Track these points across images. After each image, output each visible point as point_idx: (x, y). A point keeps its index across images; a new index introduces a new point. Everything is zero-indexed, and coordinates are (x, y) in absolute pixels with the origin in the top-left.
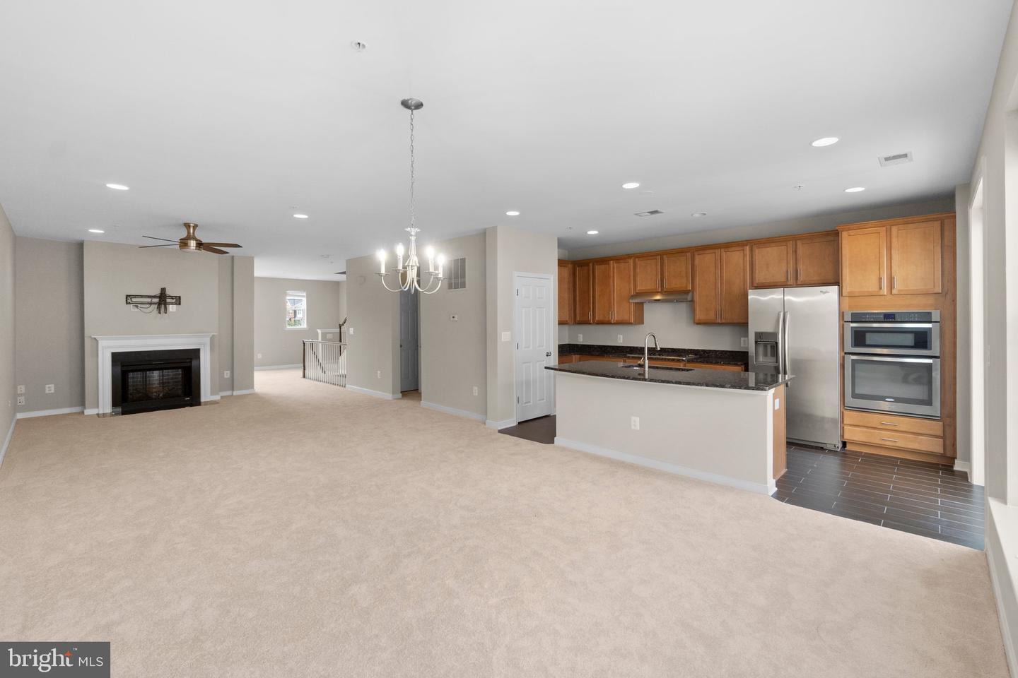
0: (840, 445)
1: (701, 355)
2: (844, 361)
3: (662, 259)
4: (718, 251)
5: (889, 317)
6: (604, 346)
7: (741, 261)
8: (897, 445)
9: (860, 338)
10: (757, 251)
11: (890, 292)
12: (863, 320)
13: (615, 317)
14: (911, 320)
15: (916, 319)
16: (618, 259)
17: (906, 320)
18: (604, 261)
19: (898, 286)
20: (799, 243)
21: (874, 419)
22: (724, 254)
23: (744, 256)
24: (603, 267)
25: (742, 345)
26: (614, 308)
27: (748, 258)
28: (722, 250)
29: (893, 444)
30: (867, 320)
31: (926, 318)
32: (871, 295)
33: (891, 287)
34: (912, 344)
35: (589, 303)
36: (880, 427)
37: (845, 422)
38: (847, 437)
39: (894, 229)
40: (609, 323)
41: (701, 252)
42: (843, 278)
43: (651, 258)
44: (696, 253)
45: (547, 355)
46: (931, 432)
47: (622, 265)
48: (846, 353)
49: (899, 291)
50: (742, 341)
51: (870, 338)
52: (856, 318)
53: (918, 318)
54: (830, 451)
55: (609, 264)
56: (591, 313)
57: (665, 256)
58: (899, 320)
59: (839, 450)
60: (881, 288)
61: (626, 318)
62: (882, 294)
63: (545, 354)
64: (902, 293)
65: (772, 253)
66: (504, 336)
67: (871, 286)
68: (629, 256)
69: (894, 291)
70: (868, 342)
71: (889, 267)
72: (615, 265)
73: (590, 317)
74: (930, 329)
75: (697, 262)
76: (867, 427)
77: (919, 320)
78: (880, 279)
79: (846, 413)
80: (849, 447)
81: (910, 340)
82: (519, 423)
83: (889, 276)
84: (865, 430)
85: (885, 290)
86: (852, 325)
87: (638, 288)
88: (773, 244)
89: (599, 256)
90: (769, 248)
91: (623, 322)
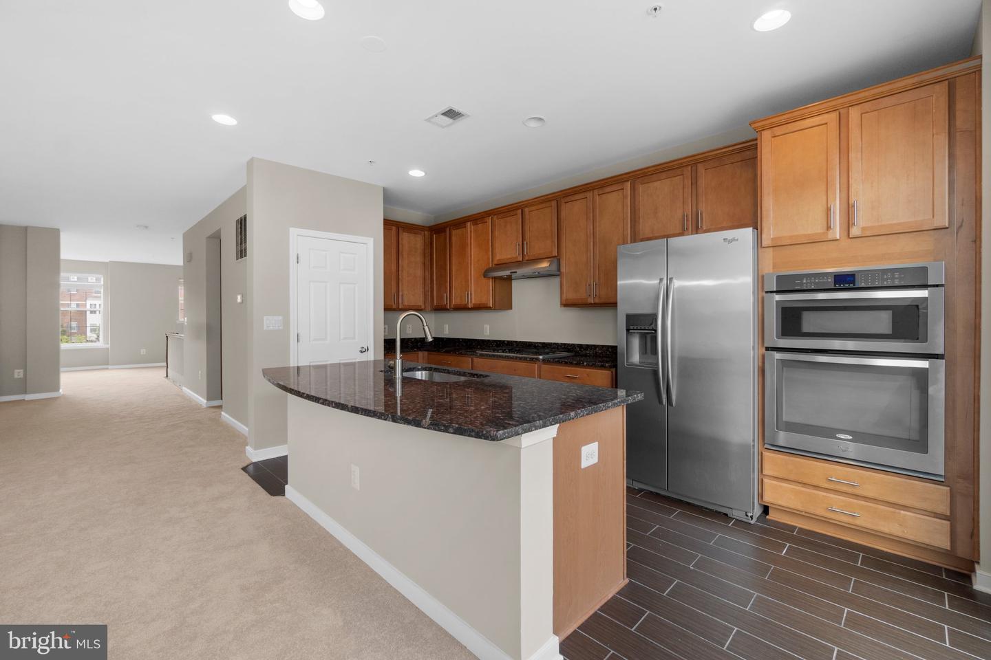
0: (757, 511)
1: (576, 352)
2: (763, 363)
3: (522, 212)
4: (589, 195)
5: (844, 281)
6: (470, 340)
7: (620, 206)
8: (858, 522)
9: (791, 321)
10: (641, 188)
11: (846, 234)
12: (797, 288)
13: (473, 300)
14: (885, 284)
15: (897, 283)
17: (877, 284)
18: (459, 223)
19: (862, 221)
20: (701, 168)
21: (817, 470)
22: (597, 198)
23: (625, 197)
24: (459, 232)
26: (471, 287)
27: (629, 200)
28: (596, 192)
29: (850, 520)
30: (805, 288)
31: (918, 278)
32: (812, 242)
33: (848, 223)
34: (888, 331)
35: (446, 281)
36: (826, 486)
37: (765, 472)
38: (768, 498)
39: (854, 113)
40: (466, 308)
41: (568, 199)
42: (764, 213)
43: (512, 213)
44: (563, 201)
45: (361, 351)
46: (924, 505)
47: (480, 227)
48: (767, 349)
49: (863, 229)
51: (810, 322)
52: (786, 284)
53: (900, 278)
54: (739, 522)
55: (465, 227)
56: (446, 296)
57: (525, 209)
58: (863, 285)
59: (752, 522)
60: (829, 228)
61: (484, 301)
62: (830, 236)
63: (359, 349)
64: (868, 233)
65: (661, 188)
67: (811, 225)
68: (487, 214)
69: (855, 231)
70: (806, 328)
71: (846, 186)
72: (472, 227)
73: (446, 301)
74: (926, 299)
75: (563, 214)
76: (804, 484)
77: (903, 283)
78: (828, 210)
79: (767, 454)
80: (772, 516)
81: (883, 322)
83: (845, 206)
84: (799, 488)
85: (837, 232)
86: (778, 297)
87: (497, 258)
88: (664, 175)
89: (456, 218)
90: (659, 182)
91: (481, 306)
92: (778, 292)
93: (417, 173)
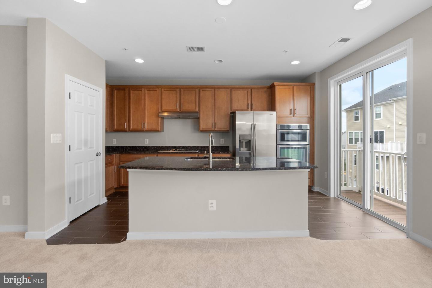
3: (180, 91)
4: (213, 90)
6: (135, 147)
7: (226, 97)
9: (282, 137)
10: (233, 92)
11: (293, 115)
12: (283, 128)
13: (147, 127)
16: (149, 88)
18: (137, 88)
19: (297, 113)
20: (253, 91)
22: (216, 92)
23: (227, 94)
24: (137, 92)
25: (221, 143)
26: (145, 120)
27: (229, 96)
28: (216, 90)
32: (287, 117)
33: (294, 113)
34: (301, 139)
35: (125, 116)
39: (295, 88)
40: (141, 131)
41: (204, 89)
42: (277, 107)
43: (173, 89)
44: (201, 90)
45: (97, 155)
47: (152, 92)
48: (278, 144)
50: (221, 141)
55: (141, 90)
56: (127, 124)
57: (181, 89)
60: (290, 114)
61: (154, 127)
62: (290, 116)
63: (96, 154)
64: (298, 116)
66: (54, 138)
67: (287, 113)
68: (157, 87)
69: (295, 115)
70: (286, 139)
71: (293, 104)
72: (146, 91)
73: (127, 127)
74: (307, 132)
78: (290, 110)
82: (71, 222)
83: (293, 109)
86: (280, 131)
87: (164, 108)
88: (241, 90)
89: (137, 85)
90: (240, 92)
91: (153, 130)
92: (280, 129)
93: (139, 61)
